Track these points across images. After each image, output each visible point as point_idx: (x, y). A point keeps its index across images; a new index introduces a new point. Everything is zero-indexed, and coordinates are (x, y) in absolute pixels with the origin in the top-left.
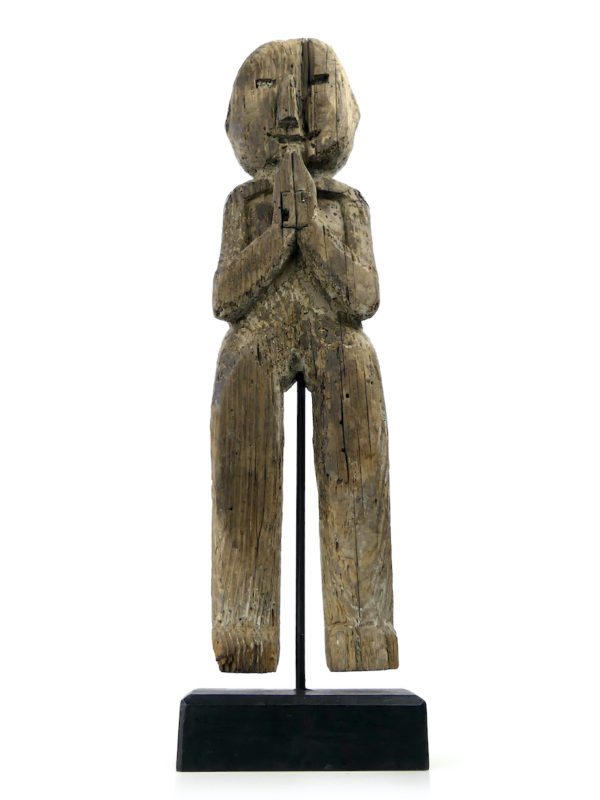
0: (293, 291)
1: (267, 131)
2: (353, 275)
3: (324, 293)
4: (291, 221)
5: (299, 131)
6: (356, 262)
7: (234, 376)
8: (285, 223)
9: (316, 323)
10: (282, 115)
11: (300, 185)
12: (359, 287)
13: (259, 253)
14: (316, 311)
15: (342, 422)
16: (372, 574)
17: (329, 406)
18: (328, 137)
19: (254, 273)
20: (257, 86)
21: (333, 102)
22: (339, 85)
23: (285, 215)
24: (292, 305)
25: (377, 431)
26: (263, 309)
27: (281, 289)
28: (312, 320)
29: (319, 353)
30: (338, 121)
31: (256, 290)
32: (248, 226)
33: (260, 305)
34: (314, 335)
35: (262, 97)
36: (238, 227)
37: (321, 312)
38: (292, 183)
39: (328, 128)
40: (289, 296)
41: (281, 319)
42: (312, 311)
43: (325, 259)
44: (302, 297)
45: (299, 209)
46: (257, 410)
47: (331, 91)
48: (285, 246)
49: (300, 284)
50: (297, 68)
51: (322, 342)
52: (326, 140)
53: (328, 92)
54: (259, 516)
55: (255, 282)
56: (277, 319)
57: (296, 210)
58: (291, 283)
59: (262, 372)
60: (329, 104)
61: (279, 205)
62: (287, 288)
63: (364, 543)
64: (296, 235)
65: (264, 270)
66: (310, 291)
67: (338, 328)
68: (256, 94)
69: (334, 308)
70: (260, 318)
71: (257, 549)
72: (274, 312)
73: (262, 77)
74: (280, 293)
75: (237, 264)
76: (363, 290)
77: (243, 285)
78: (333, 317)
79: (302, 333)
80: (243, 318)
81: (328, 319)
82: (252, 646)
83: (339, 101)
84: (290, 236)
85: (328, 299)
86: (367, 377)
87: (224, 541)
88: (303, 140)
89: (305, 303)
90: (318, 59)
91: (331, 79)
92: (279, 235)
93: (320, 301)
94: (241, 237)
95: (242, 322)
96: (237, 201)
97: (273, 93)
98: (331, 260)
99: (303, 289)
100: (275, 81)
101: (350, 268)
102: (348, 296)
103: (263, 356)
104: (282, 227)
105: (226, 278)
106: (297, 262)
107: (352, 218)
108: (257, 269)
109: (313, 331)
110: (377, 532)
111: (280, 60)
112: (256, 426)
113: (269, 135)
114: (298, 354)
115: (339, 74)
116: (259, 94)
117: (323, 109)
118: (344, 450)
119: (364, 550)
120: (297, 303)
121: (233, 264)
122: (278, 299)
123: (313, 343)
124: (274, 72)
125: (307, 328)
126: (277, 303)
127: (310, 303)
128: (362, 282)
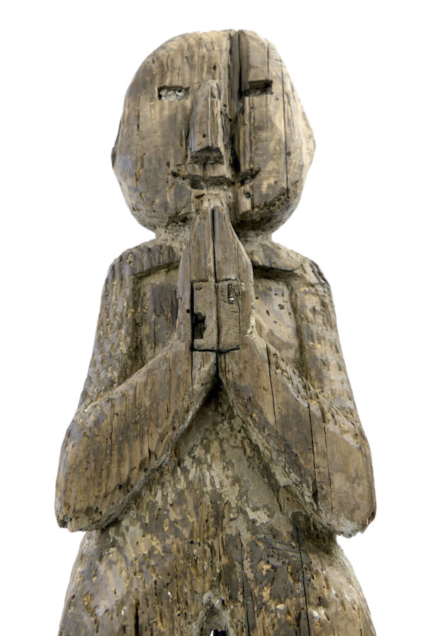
0: (210, 467)
1: (172, 168)
2: (325, 455)
3: (267, 473)
4: (209, 339)
5: (224, 170)
6: (330, 426)
8: (198, 342)
9: (253, 544)
10: (197, 143)
11: (225, 268)
12: (338, 481)
13: (147, 403)
14: (252, 515)
18: (272, 181)
19: (137, 444)
20: (160, 96)
21: (279, 123)
22: (287, 97)
23: (198, 324)
24: (207, 499)
26: (152, 506)
27: (188, 462)
28: (246, 536)
29: (259, 620)
30: (288, 154)
31: (139, 478)
32: (136, 325)
33: (147, 497)
34: (250, 575)
35: (166, 113)
36: (120, 327)
37: (261, 517)
38: (211, 265)
39: (271, 165)
40: (202, 480)
41: (186, 533)
42: (246, 514)
43: (271, 419)
44: (227, 482)
45: (223, 316)
47: (276, 107)
48: (197, 387)
49: (223, 452)
50: (222, 70)
51: (266, 593)
52: (269, 186)
53: (271, 108)
55: (137, 464)
56: (177, 534)
57: (218, 318)
58: (207, 450)
60: (273, 126)
61: (188, 307)
62: (198, 461)
64: (217, 364)
65: (156, 437)
66: (242, 468)
67: (294, 556)
68: (157, 108)
69: (286, 507)
70: (146, 529)
72: (174, 516)
73: (167, 83)
74: (186, 471)
75: (104, 424)
76: (346, 487)
77: (114, 470)
78: (285, 529)
79: (225, 560)
80: (116, 522)
81: (275, 534)
83: (289, 122)
84: (206, 368)
85: (274, 487)
88: (231, 184)
89: (231, 495)
90: (255, 58)
91: (276, 87)
92: (186, 367)
93: (259, 492)
94: (124, 348)
95: (112, 532)
96: (122, 279)
97: (184, 108)
98: (284, 422)
99: (228, 465)
100: (187, 89)
101: (319, 439)
102: (315, 495)
104: (192, 349)
105: (82, 455)
106: (219, 404)
107: (310, 315)
108: (141, 436)
109: (247, 564)
111: (196, 58)
113: (175, 175)
114: (217, 603)
115: (286, 80)
116: (162, 109)
117: (264, 135)
120: (217, 497)
121: (97, 423)
122: (182, 485)
123: (247, 593)
124: (187, 76)
125: (236, 555)
126: (180, 494)
127: (240, 496)
128: (343, 470)
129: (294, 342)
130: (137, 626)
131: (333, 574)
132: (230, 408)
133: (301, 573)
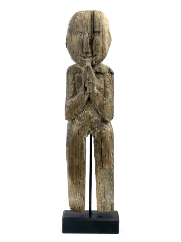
0: (88, 111)
1: (80, 55)
2: (105, 110)
3: (97, 112)
4: (87, 92)
5: (90, 55)
6: (107, 106)
7: (72, 140)
8: (86, 92)
9: (95, 122)
11: (90, 79)
12: (107, 114)
13: (78, 102)
14: (95, 118)
15: (101, 153)
16: (108, 190)
17: (98, 148)
18: (99, 58)
19: (77, 109)
20: (76, 34)
22: (104, 36)
23: (86, 89)
24: (88, 116)
25: (111, 156)
26: (79, 117)
27: (85, 110)
28: (94, 121)
29: (95, 132)
30: (103, 51)
31: (77, 113)
33: (79, 116)
34: (94, 126)
35: (78, 40)
36: (71, 85)
37: (96, 118)
38: (88, 78)
39: (99, 54)
40: (87, 113)
41: (85, 121)
42: (94, 118)
43: (97, 105)
44: (91, 113)
45: (90, 88)
46: (79, 149)
47: (101, 40)
48: (86, 99)
49: (90, 109)
50: (89, 27)
51: (97, 129)
53: (100, 40)
54: (80, 177)
55: (77, 111)
56: (84, 121)
57: (89, 88)
58: (88, 108)
59: (79, 139)
60: (100, 44)
61: (84, 86)
62: (87, 110)
63: (106, 183)
64: (89, 95)
65: (80, 108)
66: (93, 111)
67: (101, 124)
68: (76, 38)
69: (100, 117)
70: (79, 120)
71: (79, 185)
72: (83, 118)
73: (78, 31)
74: (84, 112)
75: (72, 106)
76: (109, 114)
77: (74, 112)
78: (100, 120)
79: (91, 124)
80: (74, 119)
81: (98, 121)
82: (78, 207)
83: (103, 43)
84: (87, 96)
85: (99, 114)
86: (109, 140)
87: (71, 182)
88: (92, 57)
89: (92, 115)
90: (97, 24)
91: (101, 33)
92: (84, 96)
93: (96, 115)
94: (72, 90)
95: (73, 121)
96: (71, 74)
97: (82, 38)
98: (99, 105)
99: (91, 111)
100: (82, 32)
101: (105, 108)
102: (104, 116)
103: (80, 134)
104: (85, 93)
105: (69, 110)
106: (90, 101)
107: (107, 83)
108: (77, 107)
109: (94, 125)
110: (110, 181)
111: (84, 24)
112: (78, 154)
113: (80, 56)
114: (90, 130)
115: (104, 31)
116: (77, 38)
117: (98, 47)
118: (102, 161)
119: (106, 185)
120: (89, 115)
121: (70, 105)
122: (84, 114)
123: (94, 129)
124: (82, 29)
125: (92, 124)
126: (84, 115)
127: (93, 115)
128: (108, 112)
129: (104, 88)
130: (78, 133)
131: (107, 126)
132: (92, 101)
133: (102, 126)
